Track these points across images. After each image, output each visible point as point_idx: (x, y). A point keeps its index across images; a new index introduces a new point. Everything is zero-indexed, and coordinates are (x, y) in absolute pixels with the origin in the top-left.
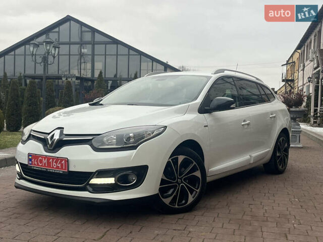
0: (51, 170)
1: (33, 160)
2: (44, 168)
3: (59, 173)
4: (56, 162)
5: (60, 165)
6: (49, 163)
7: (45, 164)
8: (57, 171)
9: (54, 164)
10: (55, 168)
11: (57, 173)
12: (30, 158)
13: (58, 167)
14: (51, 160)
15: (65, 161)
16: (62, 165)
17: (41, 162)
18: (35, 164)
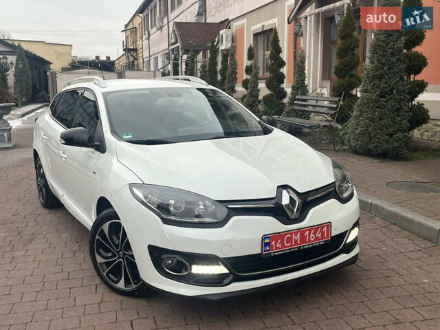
0: (307, 245)
1: (274, 243)
2: (294, 248)
3: (320, 245)
4: (315, 233)
5: (320, 235)
6: (303, 238)
7: (296, 242)
8: (316, 243)
9: (312, 235)
10: (314, 241)
11: (316, 246)
12: (267, 241)
13: (317, 238)
14: (307, 232)
15: (328, 227)
16: (323, 233)
17: (289, 240)
18: (278, 248)
